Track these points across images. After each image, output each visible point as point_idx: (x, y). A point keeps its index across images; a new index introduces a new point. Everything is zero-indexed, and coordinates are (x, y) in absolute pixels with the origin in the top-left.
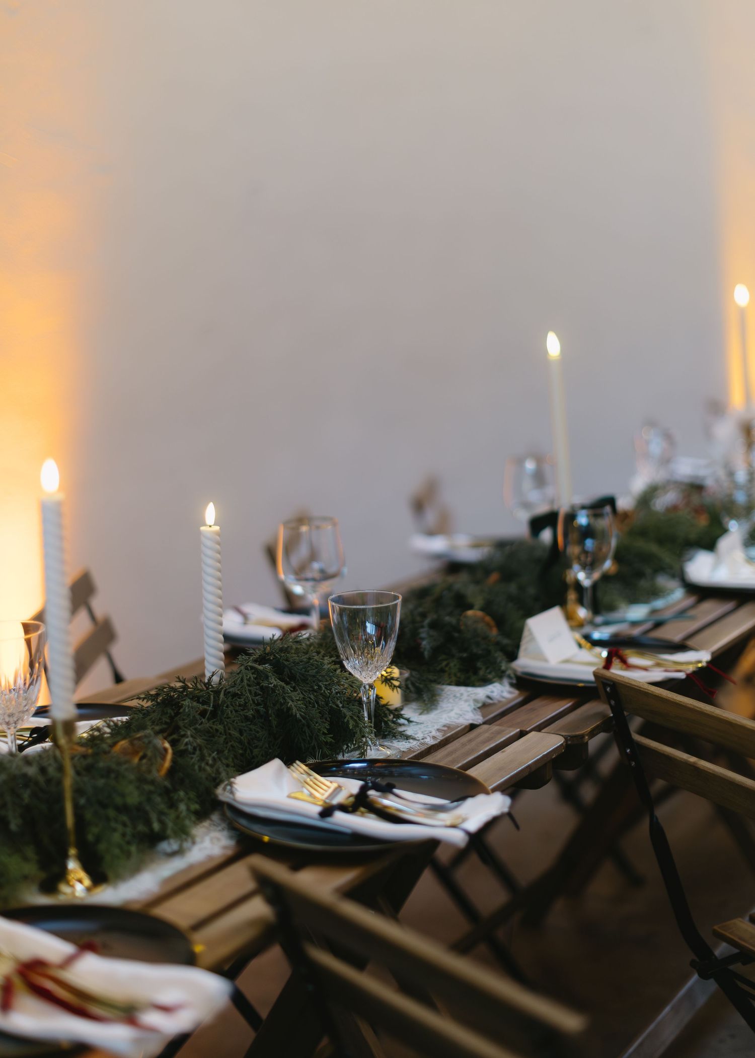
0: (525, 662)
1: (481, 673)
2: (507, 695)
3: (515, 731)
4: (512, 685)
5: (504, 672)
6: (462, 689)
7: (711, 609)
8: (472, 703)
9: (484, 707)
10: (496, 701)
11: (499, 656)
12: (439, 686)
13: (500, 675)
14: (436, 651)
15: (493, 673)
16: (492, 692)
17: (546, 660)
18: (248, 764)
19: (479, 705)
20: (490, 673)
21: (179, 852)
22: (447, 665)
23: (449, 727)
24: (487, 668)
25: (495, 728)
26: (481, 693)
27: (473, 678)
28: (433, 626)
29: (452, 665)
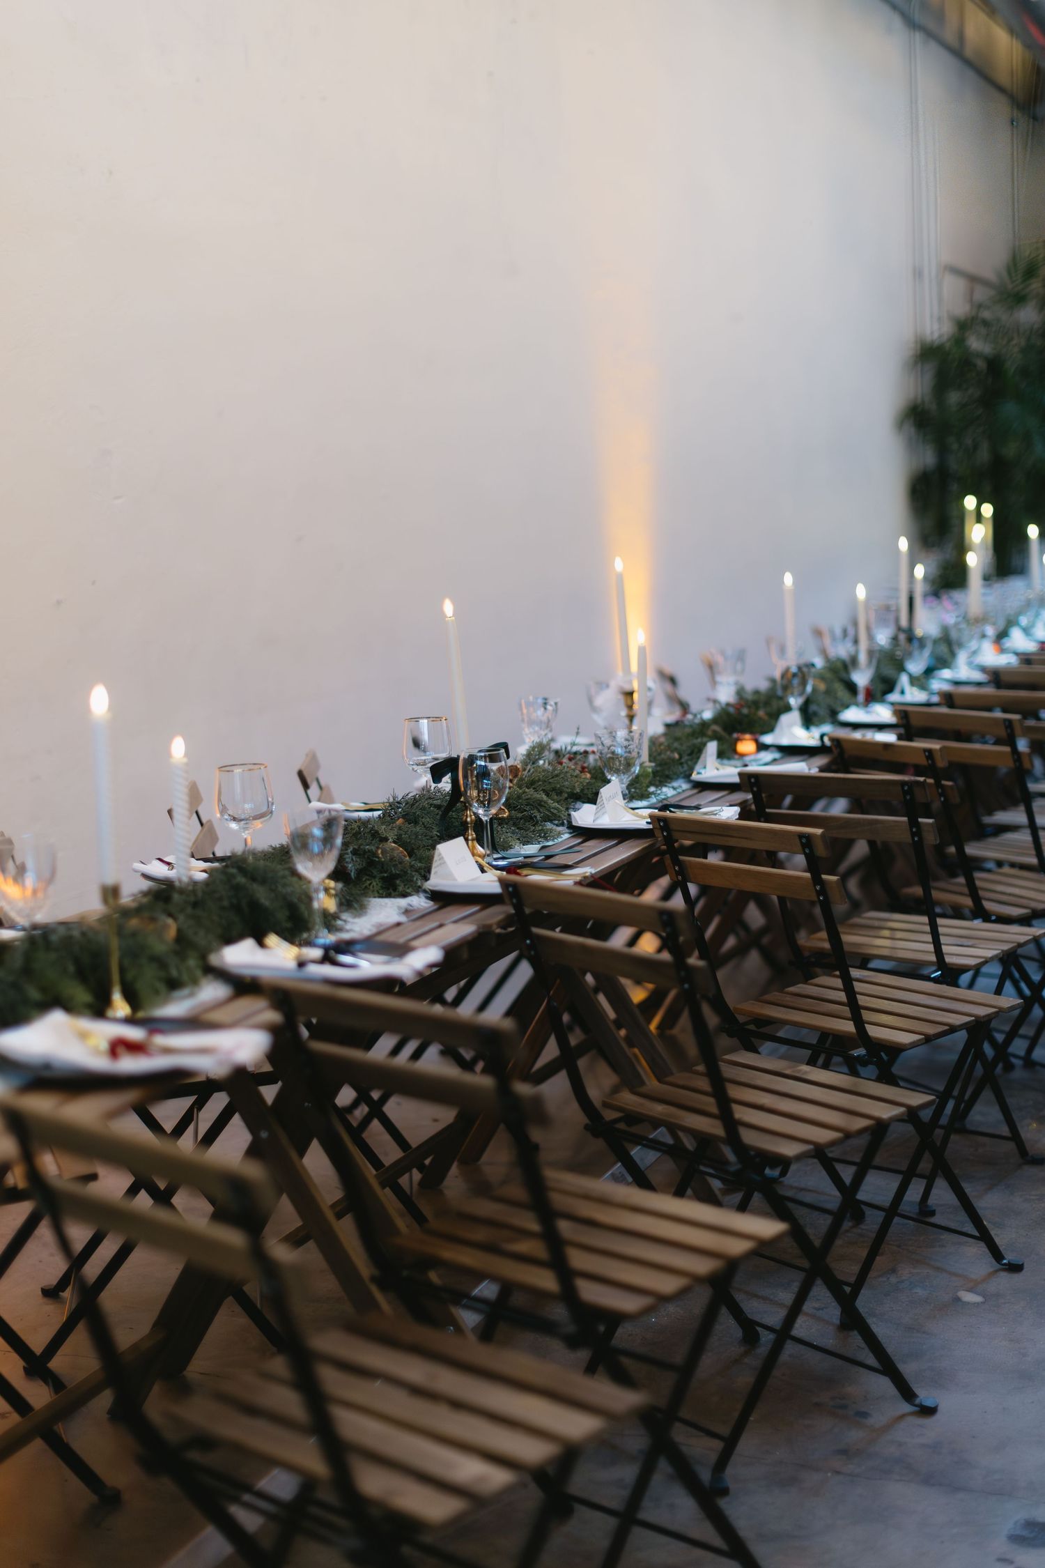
0: (436, 881)
1: (401, 889)
2: (426, 905)
3: (436, 924)
4: (427, 898)
5: (420, 887)
6: (386, 900)
7: (593, 846)
8: (396, 908)
9: (407, 912)
10: (415, 908)
11: (416, 877)
12: (367, 899)
13: (418, 890)
14: (360, 872)
15: (411, 889)
16: (412, 901)
17: (455, 880)
18: (230, 940)
19: (403, 911)
20: (408, 888)
21: (192, 995)
22: (370, 884)
23: (381, 925)
24: (405, 885)
25: (418, 923)
26: (403, 902)
27: (393, 894)
28: (355, 852)
29: (374, 883)
